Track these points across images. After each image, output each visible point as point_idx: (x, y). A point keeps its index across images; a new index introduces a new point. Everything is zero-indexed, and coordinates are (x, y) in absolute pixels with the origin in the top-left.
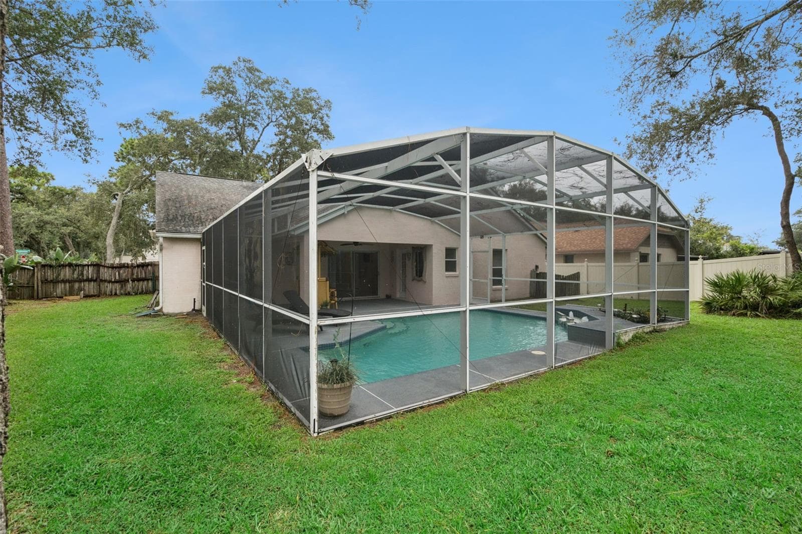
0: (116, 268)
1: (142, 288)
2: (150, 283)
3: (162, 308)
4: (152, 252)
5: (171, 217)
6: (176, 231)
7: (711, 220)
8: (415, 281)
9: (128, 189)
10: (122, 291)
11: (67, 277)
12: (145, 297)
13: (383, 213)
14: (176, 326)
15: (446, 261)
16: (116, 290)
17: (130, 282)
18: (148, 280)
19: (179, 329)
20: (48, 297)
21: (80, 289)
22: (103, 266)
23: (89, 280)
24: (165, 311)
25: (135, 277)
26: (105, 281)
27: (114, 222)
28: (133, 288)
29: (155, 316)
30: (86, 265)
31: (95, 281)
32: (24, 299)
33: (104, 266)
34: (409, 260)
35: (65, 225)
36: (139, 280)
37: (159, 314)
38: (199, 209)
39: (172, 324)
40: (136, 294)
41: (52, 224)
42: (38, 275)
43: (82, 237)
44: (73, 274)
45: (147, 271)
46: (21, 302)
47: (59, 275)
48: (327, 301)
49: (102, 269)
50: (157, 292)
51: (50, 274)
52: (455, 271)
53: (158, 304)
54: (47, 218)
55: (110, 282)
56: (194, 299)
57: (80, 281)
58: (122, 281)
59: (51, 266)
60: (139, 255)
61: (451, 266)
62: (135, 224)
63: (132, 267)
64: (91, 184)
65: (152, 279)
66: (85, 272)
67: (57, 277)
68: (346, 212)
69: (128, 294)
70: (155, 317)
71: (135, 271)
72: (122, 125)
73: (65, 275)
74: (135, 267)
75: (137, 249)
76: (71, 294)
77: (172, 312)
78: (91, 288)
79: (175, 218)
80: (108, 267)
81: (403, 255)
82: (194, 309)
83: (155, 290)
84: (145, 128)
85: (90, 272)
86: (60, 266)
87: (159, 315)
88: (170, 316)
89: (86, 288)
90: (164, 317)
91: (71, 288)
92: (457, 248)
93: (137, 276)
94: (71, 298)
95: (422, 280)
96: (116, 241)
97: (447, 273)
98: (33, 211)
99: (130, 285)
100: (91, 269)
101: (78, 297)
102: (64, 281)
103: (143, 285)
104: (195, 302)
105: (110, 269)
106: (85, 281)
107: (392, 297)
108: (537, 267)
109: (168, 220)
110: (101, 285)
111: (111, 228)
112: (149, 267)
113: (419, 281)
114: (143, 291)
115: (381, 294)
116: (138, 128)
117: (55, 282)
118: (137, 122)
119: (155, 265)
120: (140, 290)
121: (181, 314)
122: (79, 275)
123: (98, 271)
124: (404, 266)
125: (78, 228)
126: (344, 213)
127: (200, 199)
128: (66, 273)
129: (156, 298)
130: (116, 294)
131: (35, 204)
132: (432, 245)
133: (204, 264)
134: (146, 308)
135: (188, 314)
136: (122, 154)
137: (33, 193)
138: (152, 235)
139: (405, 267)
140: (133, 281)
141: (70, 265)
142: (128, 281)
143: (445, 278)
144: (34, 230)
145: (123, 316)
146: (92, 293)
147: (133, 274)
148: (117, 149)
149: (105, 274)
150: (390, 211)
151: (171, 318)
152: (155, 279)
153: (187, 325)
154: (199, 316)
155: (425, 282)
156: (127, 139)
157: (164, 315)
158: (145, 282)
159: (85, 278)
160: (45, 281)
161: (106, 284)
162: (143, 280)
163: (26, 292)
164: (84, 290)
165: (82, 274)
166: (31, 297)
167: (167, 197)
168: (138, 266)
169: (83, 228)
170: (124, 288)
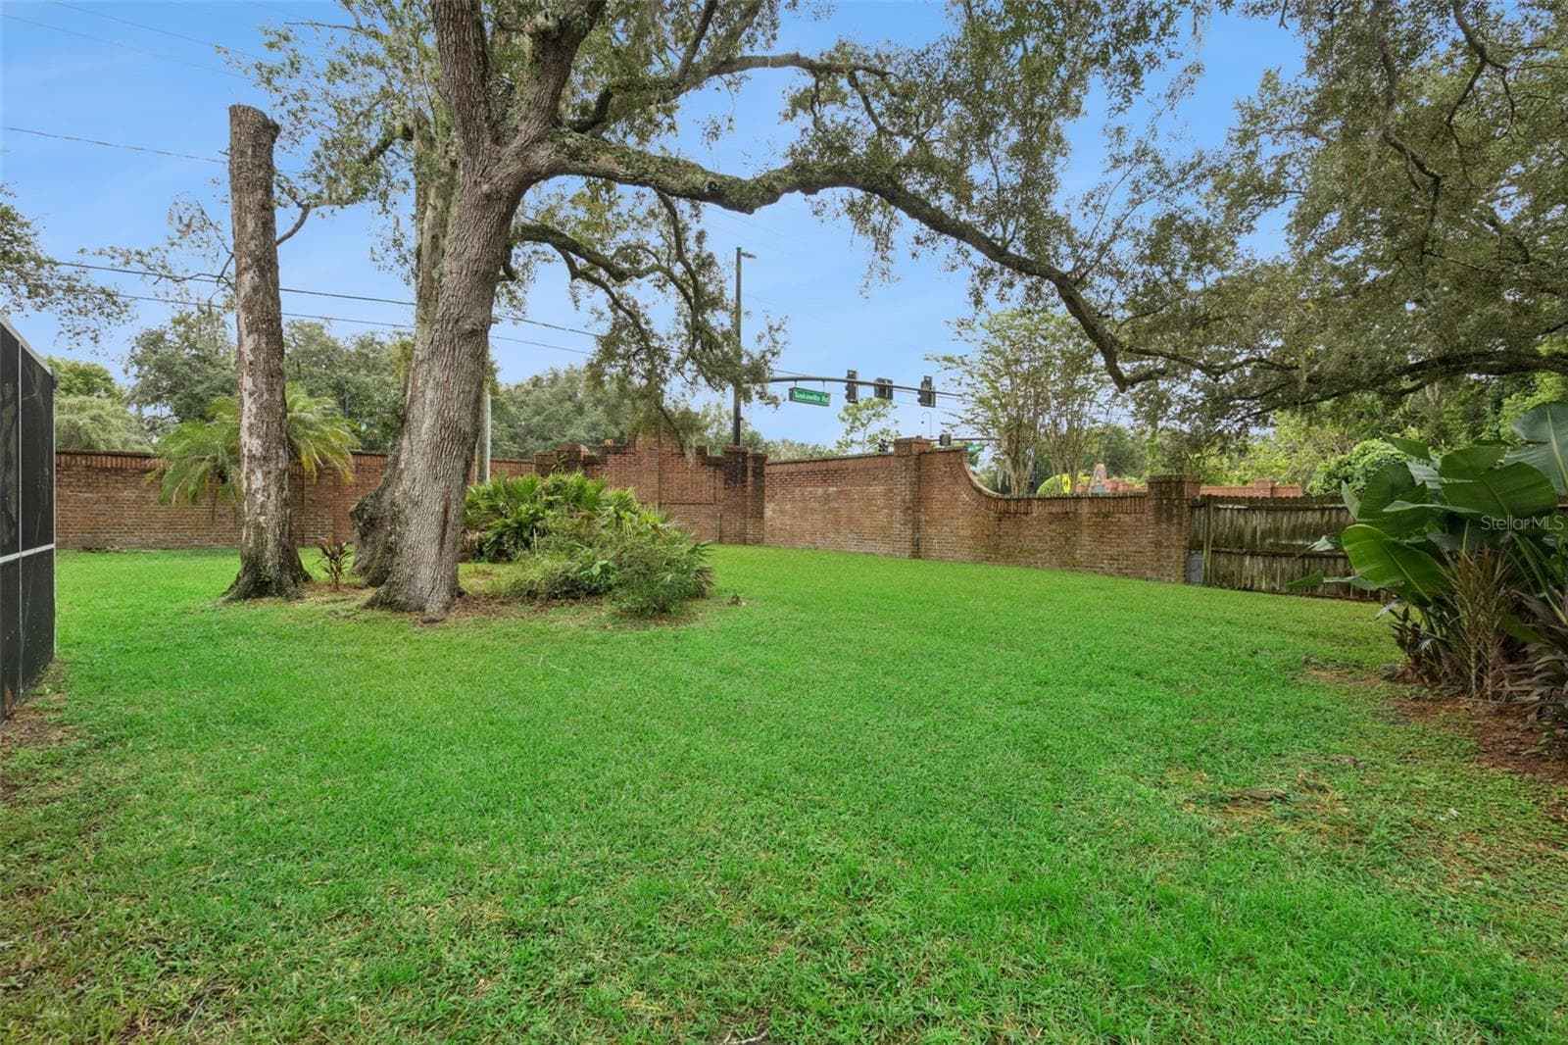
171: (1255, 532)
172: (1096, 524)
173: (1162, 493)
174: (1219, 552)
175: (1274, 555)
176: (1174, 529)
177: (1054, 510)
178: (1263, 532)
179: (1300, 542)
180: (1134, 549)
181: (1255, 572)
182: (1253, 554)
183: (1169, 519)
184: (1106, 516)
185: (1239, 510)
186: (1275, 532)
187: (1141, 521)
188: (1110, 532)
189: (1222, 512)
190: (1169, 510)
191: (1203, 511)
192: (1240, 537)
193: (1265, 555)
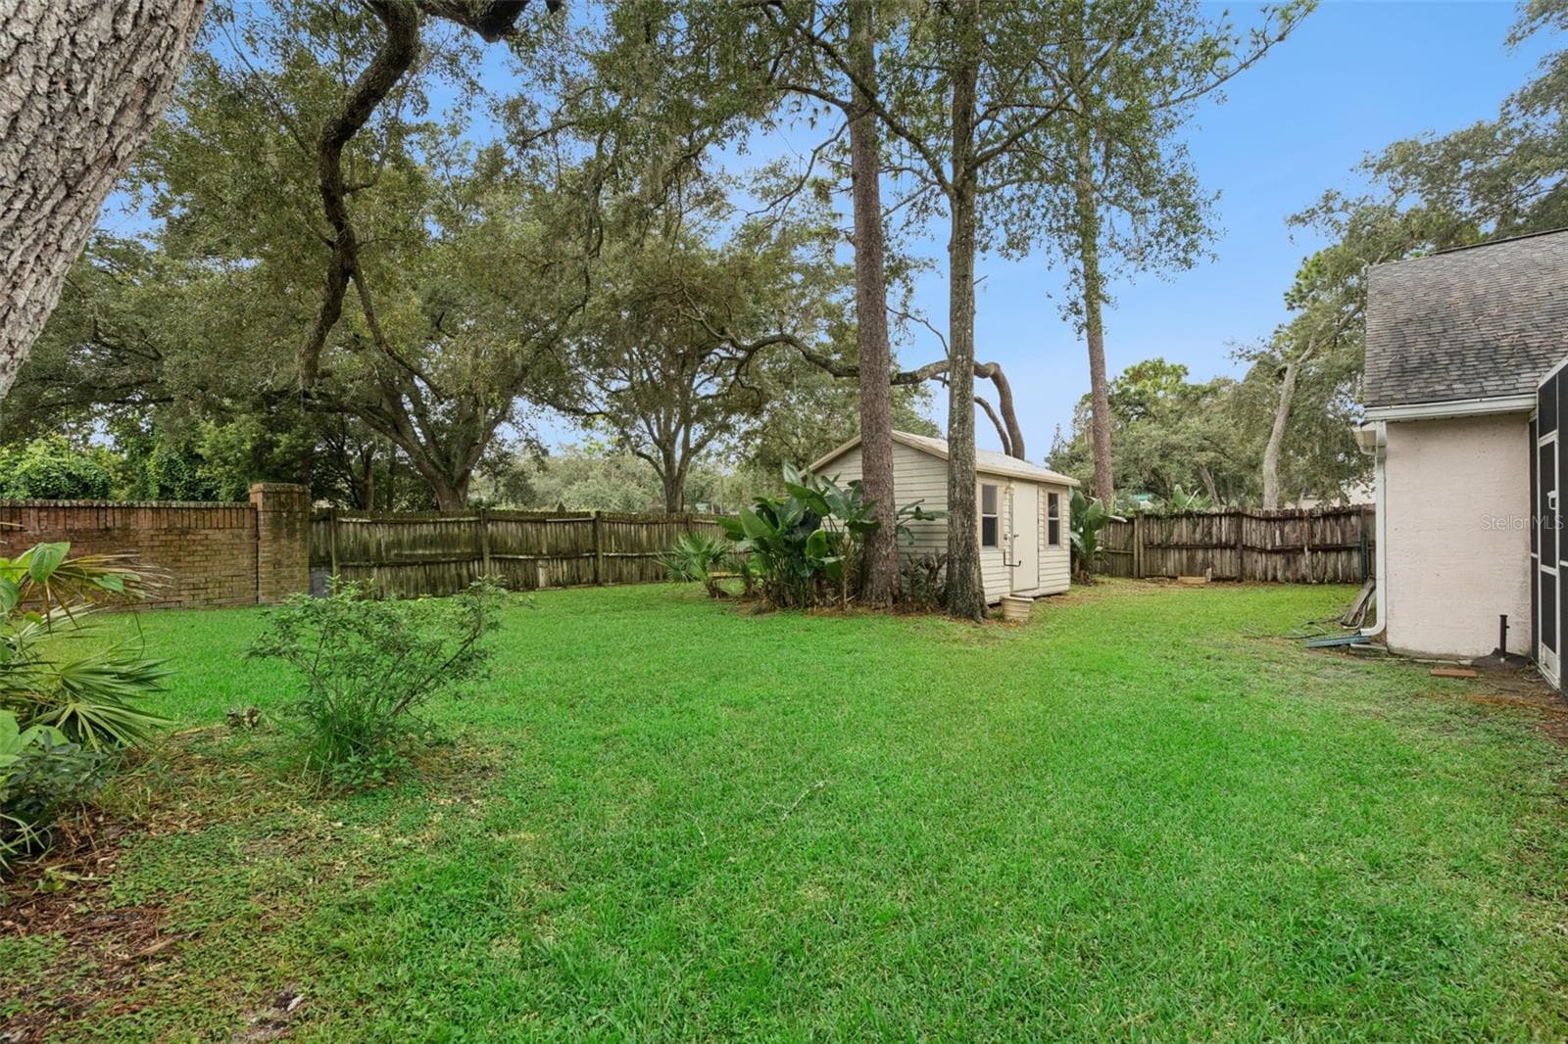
0: (1275, 520)
1: (1335, 571)
2: (1356, 559)
3: (1385, 631)
4: (1363, 487)
5: (1414, 362)
6: (1433, 398)
9: (1308, 352)
10: (1289, 574)
11: (1184, 539)
12: (1342, 592)
14: (1437, 708)
16: (1275, 569)
17: (1307, 553)
18: (1350, 550)
19: (1446, 727)
20: (1153, 575)
21: (1206, 564)
22: (1247, 516)
23: (1222, 546)
24: (1395, 641)
25: (1317, 541)
26: (1253, 549)
27: (1278, 426)
28: (1314, 568)
29: (1361, 654)
30: (1216, 515)
31: (1233, 548)
32: (1120, 576)
33: (1251, 517)
35: (1202, 449)
36: (1327, 549)
37: (1375, 650)
38: (1513, 322)
39: (1417, 696)
40: (1321, 582)
41: (1181, 448)
42: (1140, 532)
43: (1230, 467)
44: (1194, 532)
45: (1348, 529)
46: (1113, 580)
47: (1171, 534)
49: (1246, 524)
50: (1369, 585)
51: (1157, 533)
53: (1370, 618)
54: (1174, 439)
55: (1262, 551)
56: (1504, 618)
57: (1206, 548)
58: (1289, 551)
59: (1158, 517)
60: (1332, 493)
62: (1323, 425)
63: (1312, 517)
64: (1236, 359)
65: (1359, 550)
66: (1214, 530)
67: (1168, 538)
69: (1303, 581)
70: (1362, 657)
71: (1318, 527)
72: (1297, 219)
73: (1180, 536)
74: (1318, 518)
75: (1327, 481)
76: (1191, 573)
77: (1420, 649)
78: (1225, 562)
79: (1428, 363)
80: (1259, 519)
82: (1501, 652)
83: (1366, 575)
84: (1346, 206)
85: (1223, 530)
86: (1172, 518)
87: (1376, 654)
88: (1412, 662)
89: (1217, 563)
90: (1393, 661)
91: (1191, 559)
93: (1324, 539)
94: (1190, 580)
96: (1283, 466)
98: (1155, 431)
99: (1305, 560)
100: (1225, 522)
101: (1201, 580)
102: (1179, 547)
103: (1338, 562)
104: (1504, 627)
105: (1263, 523)
106: (1216, 547)
109: (1404, 372)
110: (1245, 559)
111: (1273, 439)
112: (1354, 519)
114: (1336, 576)
116: (1330, 210)
117: (1165, 547)
118: (1327, 198)
119: (1366, 513)
120: (1330, 574)
121: (1453, 662)
122: (1203, 535)
123: (1239, 527)
125: (1223, 451)
127: (1517, 298)
128: (1182, 531)
129: (1366, 601)
130: (1275, 579)
131: (1160, 419)
133: (1554, 494)
134: (1337, 624)
135: (1479, 664)
136: (1300, 291)
137: (1156, 402)
138: (1360, 441)
140: (1314, 550)
141: (1189, 515)
142: (1302, 550)
144: (1156, 462)
145: (1276, 639)
146: (1228, 574)
147: (1312, 535)
148: (1289, 283)
149: (1254, 533)
151: (1413, 669)
152: (1367, 548)
153: (1479, 712)
154: (1525, 682)
156: (1310, 259)
157: (1391, 653)
158: (1344, 556)
159: (1215, 541)
160: (1150, 546)
161: (1255, 555)
162: (1338, 549)
163: (1122, 563)
164: (1213, 566)
165: (1210, 533)
166: (1130, 574)
167: (1401, 316)
168: (1326, 516)
169: (1229, 451)
170: (1293, 567)
171: (379, 545)
172: (166, 544)
173: (281, 504)
174: (347, 567)
175: (400, 565)
176: (297, 545)
177: (77, 525)
178: (387, 545)
179: (420, 552)
180: (231, 572)
181: (384, 583)
182: (381, 566)
183: (291, 535)
184: (184, 532)
185: (362, 524)
186: (399, 544)
187: (239, 536)
188: (192, 554)
189: (344, 526)
190: (291, 524)
191: (322, 525)
192: (366, 550)
193: (391, 566)
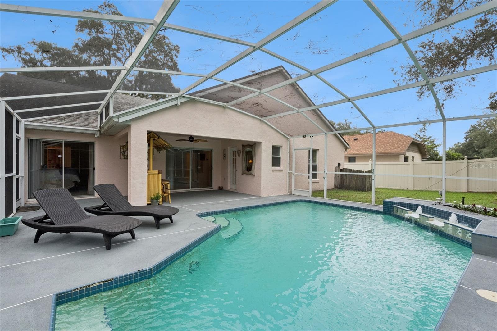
7: (430, 137)
8: (244, 175)
13: (216, 108)
15: (272, 157)
34: (239, 156)
48: (158, 194)
52: (280, 166)
61: (276, 162)
68: (179, 104)
81: (233, 152)
92: (282, 146)
95: (251, 174)
97: (273, 168)
107: (224, 189)
108: (339, 164)
113: (249, 175)
115: (215, 186)
124: (234, 161)
126: (176, 105)
132: (261, 142)
139: (236, 163)
143: (272, 172)
150: (223, 107)
155: (254, 176)
